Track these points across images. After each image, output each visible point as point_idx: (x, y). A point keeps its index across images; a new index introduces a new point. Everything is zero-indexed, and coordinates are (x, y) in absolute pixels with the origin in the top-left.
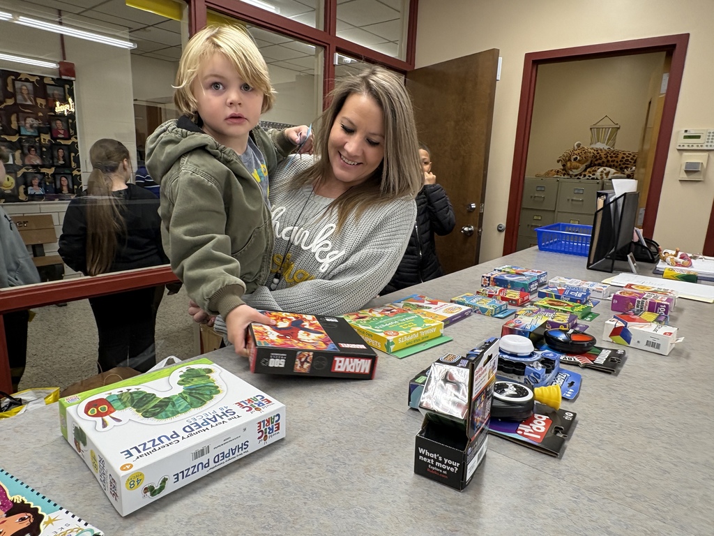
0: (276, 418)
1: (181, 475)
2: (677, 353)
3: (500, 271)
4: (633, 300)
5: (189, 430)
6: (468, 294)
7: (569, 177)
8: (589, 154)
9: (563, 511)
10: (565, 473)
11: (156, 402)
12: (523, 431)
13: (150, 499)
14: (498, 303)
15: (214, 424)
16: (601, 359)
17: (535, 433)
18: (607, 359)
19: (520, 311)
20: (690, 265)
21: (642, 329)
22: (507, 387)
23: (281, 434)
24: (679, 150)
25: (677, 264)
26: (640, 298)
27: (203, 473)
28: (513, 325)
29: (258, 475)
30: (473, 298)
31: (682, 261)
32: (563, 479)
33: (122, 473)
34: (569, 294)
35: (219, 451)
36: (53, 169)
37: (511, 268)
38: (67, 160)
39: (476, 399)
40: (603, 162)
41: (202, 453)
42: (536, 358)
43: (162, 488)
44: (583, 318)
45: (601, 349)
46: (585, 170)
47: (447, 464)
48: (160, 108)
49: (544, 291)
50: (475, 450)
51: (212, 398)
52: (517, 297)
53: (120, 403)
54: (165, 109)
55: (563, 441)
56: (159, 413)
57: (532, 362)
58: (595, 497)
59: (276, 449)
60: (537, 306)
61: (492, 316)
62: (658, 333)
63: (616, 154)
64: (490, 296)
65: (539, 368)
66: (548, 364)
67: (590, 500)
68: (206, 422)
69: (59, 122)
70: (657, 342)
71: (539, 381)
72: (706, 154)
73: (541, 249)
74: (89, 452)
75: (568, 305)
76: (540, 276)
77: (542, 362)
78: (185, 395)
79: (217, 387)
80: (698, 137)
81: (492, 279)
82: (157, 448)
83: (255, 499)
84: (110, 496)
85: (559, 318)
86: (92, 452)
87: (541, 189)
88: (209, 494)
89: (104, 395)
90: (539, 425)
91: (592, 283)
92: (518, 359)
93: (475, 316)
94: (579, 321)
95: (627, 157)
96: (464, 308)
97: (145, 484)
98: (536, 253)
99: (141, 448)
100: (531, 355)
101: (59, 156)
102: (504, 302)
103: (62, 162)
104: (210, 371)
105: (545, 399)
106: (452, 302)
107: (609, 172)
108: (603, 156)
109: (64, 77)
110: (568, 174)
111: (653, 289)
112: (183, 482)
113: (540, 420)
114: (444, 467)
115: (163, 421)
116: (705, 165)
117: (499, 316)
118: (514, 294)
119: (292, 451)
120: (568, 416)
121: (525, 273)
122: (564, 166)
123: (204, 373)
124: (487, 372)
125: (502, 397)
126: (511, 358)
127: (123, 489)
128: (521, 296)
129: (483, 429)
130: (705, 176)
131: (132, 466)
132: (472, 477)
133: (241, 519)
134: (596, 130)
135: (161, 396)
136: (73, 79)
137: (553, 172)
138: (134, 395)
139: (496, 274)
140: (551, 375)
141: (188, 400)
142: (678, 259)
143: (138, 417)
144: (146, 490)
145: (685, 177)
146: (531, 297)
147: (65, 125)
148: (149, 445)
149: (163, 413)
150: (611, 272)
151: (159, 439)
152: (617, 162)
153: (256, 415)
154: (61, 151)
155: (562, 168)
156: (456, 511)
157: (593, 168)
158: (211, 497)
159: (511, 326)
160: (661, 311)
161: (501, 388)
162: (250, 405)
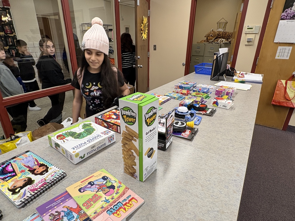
0: (113, 136)
1: (88, 153)
2: (232, 108)
3: (181, 83)
4: (222, 92)
5: (89, 141)
6: (170, 92)
7: (209, 43)
8: (216, 34)
9: (191, 154)
10: (193, 145)
11: (77, 134)
12: (183, 135)
13: (81, 160)
14: (180, 95)
15: (96, 139)
16: (208, 112)
17: (186, 135)
18: (210, 112)
19: (187, 97)
20: (244, 77)
21: (222, 102)
22: (179, 123)
23: (115, 140)
24: (245, 33)
25: (240, 77)
26: (224, 91)
27: (94, 152)
28: (183, 103)
29: (109, 151)
30: (171, 94)
31: (241, 76)
32: (192, 146)
33: (73, 154)
34: (202, 90)
35: (98, 146)
36: (8, 47)
37: (185, 82)
38: (13, 43)
39: (168, 127)
40: (221, 36)
41: (93, 147)
42: (188, 113)
43: (84, 157)
44: (206, 98)
45: (209, 109)
46: (215, 40)
47: (161, 145)
48: (48, 18)
49: (195, 90)
50: (168, 140)
51: (93, 132)
52: (186, 93)
53: (66, 135)
54: (50, 18)
55: (193, 136)
56: (79, 137)
57: (187, 115)
58: (199, 150)
59: (113, 145)
60: (192, 95)
61: (177, 99)
62: (226, 103)
63: (226, 33)
64: (177, 93)
65: (189, 116)
66: (192, 115)
67: (198, 151)
68: (93, 139)
69: (7, 27)
70: (226, 105)
71: (189, 120)
72: (254, 35)
73: (196, 73)
74: (61, 149)
75: (202, 94)
76: (194, 84)
77: (190, 114)
78: (85, 132)
79: (94, 129)
80: (252, 28)
81: (178, 86)
82: (81, 146)
83: (110, 158)
84: (70, 160)
85: (198, 99)
86: (62, 149)
87: (199, 48)
88: (97, 157)
89: (61, 133)
90: (187, 133)
91: (210, 86)
92: (183, 114)
93: (172, 100)
94: (204, 100)
95: (230, 34)
96: (168, 97)
97: (80, 156)
98: (195, 75)
99: (77, 147)
100: (187, 112)
101: (9, 41)
102: (181, 95)
103: (11, 44)
104: (91, 124)
105: (189, 125)
106: (165, 95)
107: (223, 41)
108: (221, 34)
109: (5, 7)
110: (209, 42)
111: (229, 87)
112: (89, 155)
113: (188, 131)
114: (160, 145)
115: (81, 139)
116: (254, 39)
117: (179, 99)
118: (185, 91)
119: (118, 145)
120: (196, 129)
121: (189, 84)
122: (207, 38)
123: (89, 125)
124: (171, 120)
125: (178, 126)
126: (181, 114)
127: (74, 157)
128: (187, 92)
129: (171, 135)
130: (253, 43)
131: (75, 152)
132: (168, 147)
133: (107, 162)
134: (219, 23)
135: (78, 133)
136: (9, 7)
137: (203, 41)
138: (70, 133)
139: (180, 84)
140: (193, 118)
141: (86, 133)
142: (240, 75)
143: (73, 139)
144: (80, 157)
145: (247, 43)
146: (190, 92)
147: (10, 28)
148: (79, 146)
149: (80, 137)
150: (218, 81)
151: (81, 144)
152: (226, 36)
153: (107, 136)
154: (10, 39)
155: (206, 39)
156: (163, 156)
157: (217, 39)
158: (98, 158)
159: (182, 103)
160: (230, 95)
161: (177, 123)
162: (105, 133)
